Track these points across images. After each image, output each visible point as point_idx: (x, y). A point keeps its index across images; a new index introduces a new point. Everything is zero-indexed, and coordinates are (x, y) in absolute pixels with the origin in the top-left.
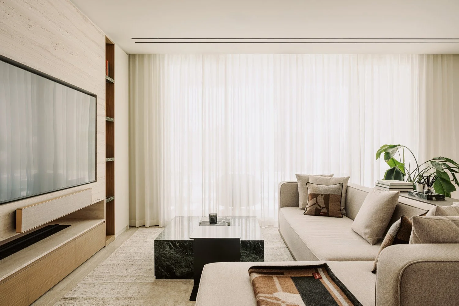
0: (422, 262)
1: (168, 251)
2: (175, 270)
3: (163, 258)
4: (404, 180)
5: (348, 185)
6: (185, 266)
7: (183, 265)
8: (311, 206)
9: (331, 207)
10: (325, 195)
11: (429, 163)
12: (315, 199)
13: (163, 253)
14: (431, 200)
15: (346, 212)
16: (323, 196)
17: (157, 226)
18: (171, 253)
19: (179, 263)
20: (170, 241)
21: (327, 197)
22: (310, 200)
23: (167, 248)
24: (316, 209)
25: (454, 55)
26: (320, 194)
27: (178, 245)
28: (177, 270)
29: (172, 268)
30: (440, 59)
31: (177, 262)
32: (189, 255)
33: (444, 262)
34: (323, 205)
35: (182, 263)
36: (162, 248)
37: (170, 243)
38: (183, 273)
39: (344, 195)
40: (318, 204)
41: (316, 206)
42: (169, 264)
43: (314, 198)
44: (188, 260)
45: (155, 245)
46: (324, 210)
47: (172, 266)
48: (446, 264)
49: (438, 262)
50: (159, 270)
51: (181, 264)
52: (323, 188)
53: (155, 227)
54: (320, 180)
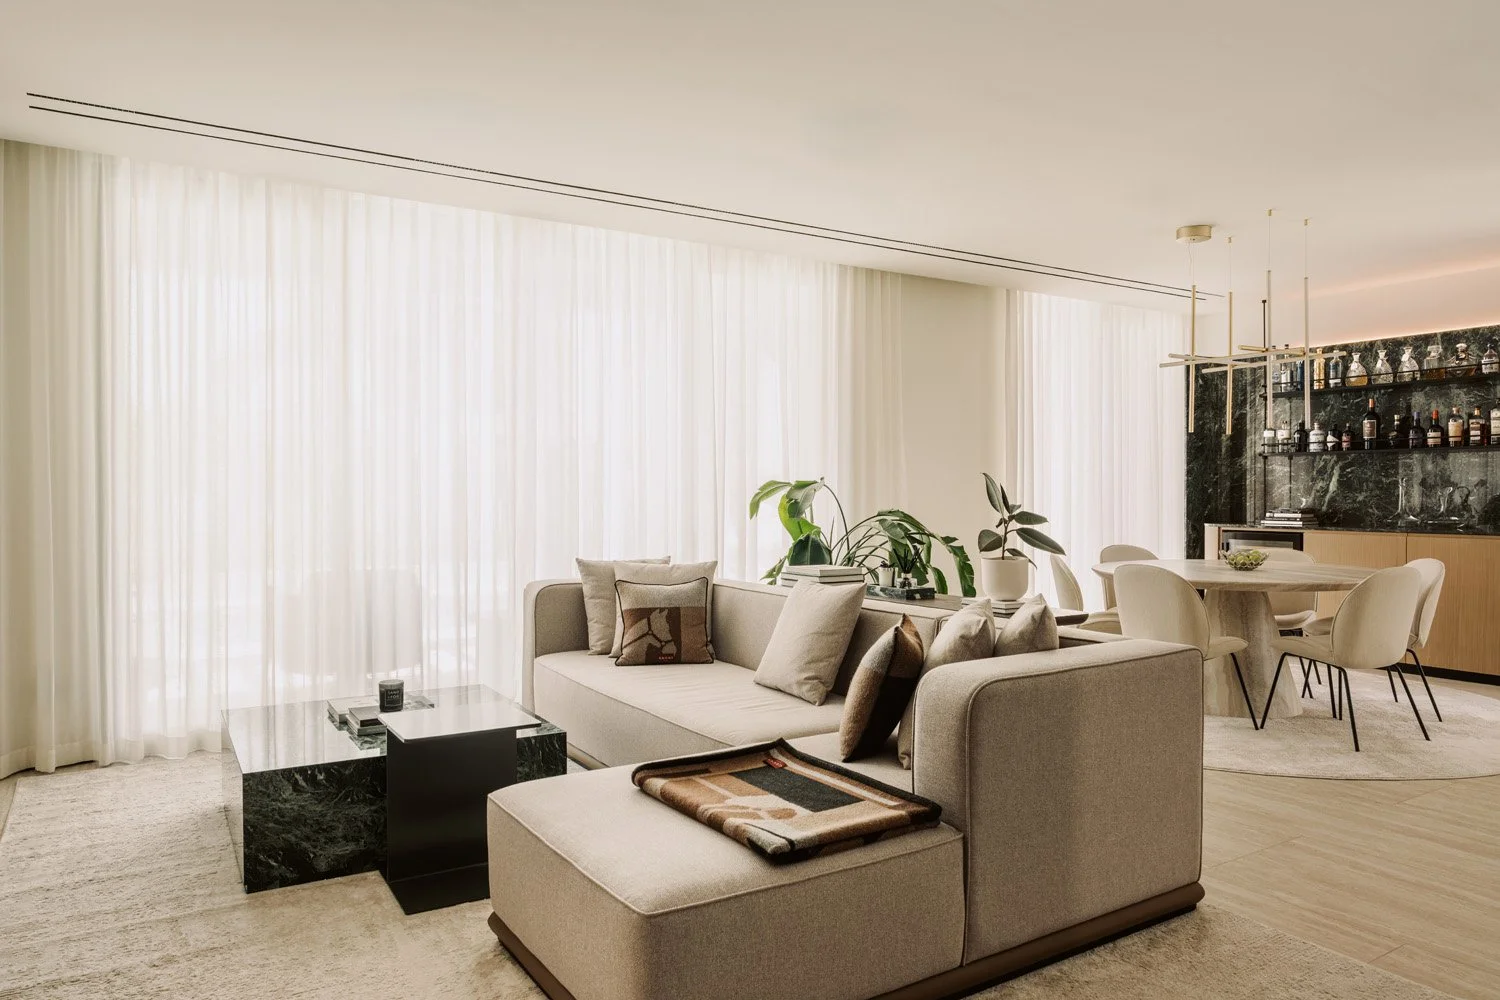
0: (996, 681)
1: (289, 800)
2: (314, 853)
3: (271, 825)
4: (831, 563)
5: (714, 582)
6: (345, 837)
7: (340, 834)
8: (635, 640)
9: (685, 639)
10: (670, 609)
11: (874, 523)
12: (645, 621)
13: (274, 810)
14: (914, 599)
15: (715, 649)
16: (665, 613)
17: (88, 763)
18: (300, 806)
19: (324, 830)
20: (295, 769)
21: (674, 615)
22: (632, 626)
23: (288, 793)
24: (650, 646)
25: (903, 275)
26: (655, 609)
27: (321, 777)
28: (320, 852)
29: (305, 852)
30: (878, 281)
31: (322, 829)
32: (359, 801)
33: (1023, 677)
34: (665, 635)
35: (333, 828)
36: (269, 796)
37: (297, 776)
38: (338, 858)
39: (709, 606)
40: (655, 636)
41: (650, 640)
42: (293, 839)
43: (640, 620)
44: (355, 819)
45: (244, 790)
46: (670, 649)
47: (305, 844)
48: (1025, 680)
49: (1016, 678)
50: (261, 863)
51: (334, 834)
52: (661, 593)
53: (77, 767)
54: (645, 573)
